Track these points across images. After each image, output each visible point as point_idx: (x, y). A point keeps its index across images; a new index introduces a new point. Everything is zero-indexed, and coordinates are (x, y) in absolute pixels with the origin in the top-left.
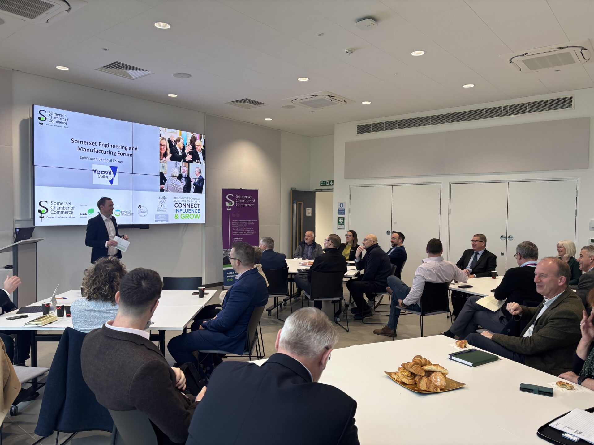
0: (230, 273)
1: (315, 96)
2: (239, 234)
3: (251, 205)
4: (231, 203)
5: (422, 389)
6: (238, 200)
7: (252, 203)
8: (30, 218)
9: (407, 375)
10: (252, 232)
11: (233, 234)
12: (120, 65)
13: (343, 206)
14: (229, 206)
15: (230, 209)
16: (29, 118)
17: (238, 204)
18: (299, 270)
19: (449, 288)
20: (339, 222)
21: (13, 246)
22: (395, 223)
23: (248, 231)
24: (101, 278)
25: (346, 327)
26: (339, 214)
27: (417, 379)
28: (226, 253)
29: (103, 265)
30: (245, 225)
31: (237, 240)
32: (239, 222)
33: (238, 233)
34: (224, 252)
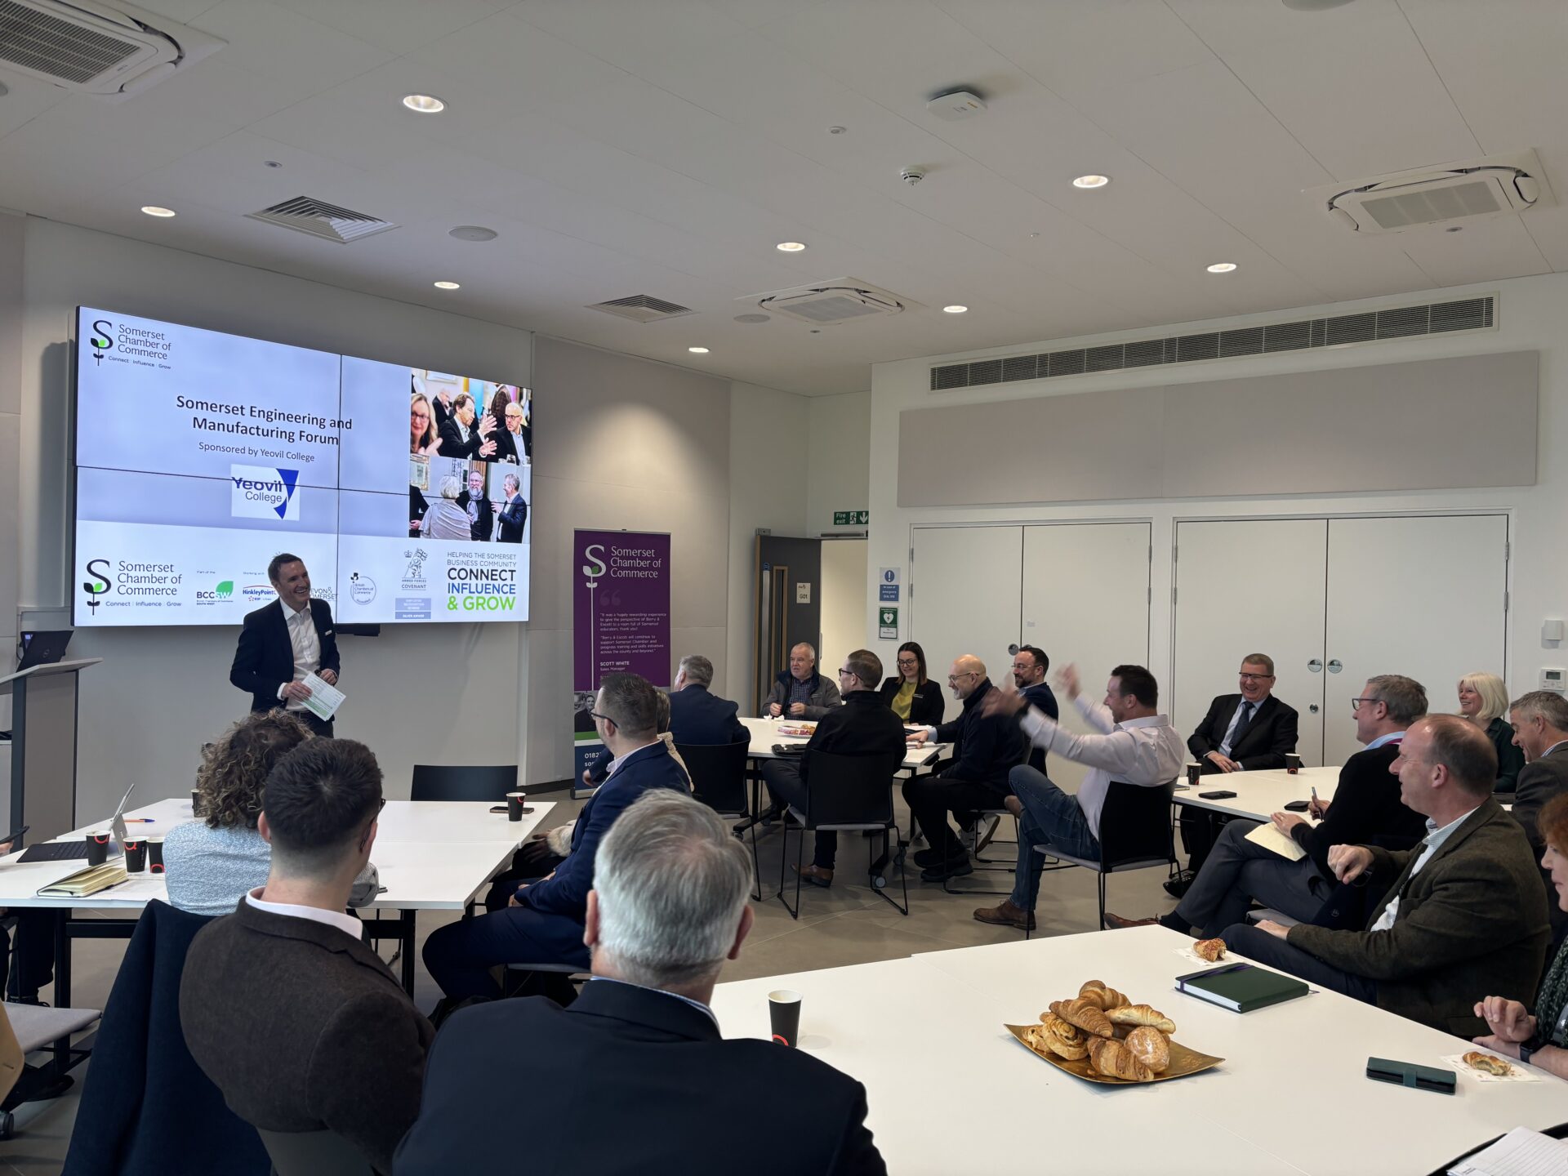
0: (594, 754)
1: (822, 290)
2: (619, 650)
3: (652, 574)
4: (597, 567)
5: (1106, 1073)
6: (615, 562)
7: (654, 569)
8: (63, 605)
9: (1065, 1034)
10: (651, 646)
11: (603, 650)
12: (311, 205)
13: (892, 578)
14: (592, 576)
15: (595, 585)
16: (66, 340)
17: (615, 573)
18: (776, 748)
19: (1173, 800)
20: (882, 622)
21: (15, 680)
22: (1031, 624)
23: (641, 644)
24: (247, 767)
25: (901, 903)
26: (882, 599)
27: (1091, 1044)
28: (582, 702)
29: (253, 734)
30: (634, 627)
31: (612, 666)
32: (618, 620)
33: (617, 649)
34: (576, 698)
